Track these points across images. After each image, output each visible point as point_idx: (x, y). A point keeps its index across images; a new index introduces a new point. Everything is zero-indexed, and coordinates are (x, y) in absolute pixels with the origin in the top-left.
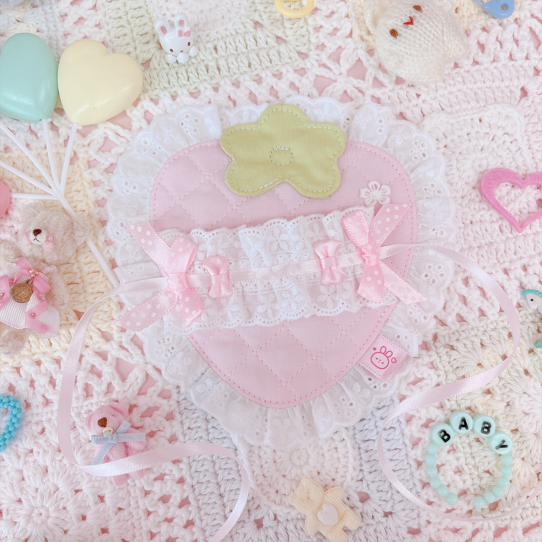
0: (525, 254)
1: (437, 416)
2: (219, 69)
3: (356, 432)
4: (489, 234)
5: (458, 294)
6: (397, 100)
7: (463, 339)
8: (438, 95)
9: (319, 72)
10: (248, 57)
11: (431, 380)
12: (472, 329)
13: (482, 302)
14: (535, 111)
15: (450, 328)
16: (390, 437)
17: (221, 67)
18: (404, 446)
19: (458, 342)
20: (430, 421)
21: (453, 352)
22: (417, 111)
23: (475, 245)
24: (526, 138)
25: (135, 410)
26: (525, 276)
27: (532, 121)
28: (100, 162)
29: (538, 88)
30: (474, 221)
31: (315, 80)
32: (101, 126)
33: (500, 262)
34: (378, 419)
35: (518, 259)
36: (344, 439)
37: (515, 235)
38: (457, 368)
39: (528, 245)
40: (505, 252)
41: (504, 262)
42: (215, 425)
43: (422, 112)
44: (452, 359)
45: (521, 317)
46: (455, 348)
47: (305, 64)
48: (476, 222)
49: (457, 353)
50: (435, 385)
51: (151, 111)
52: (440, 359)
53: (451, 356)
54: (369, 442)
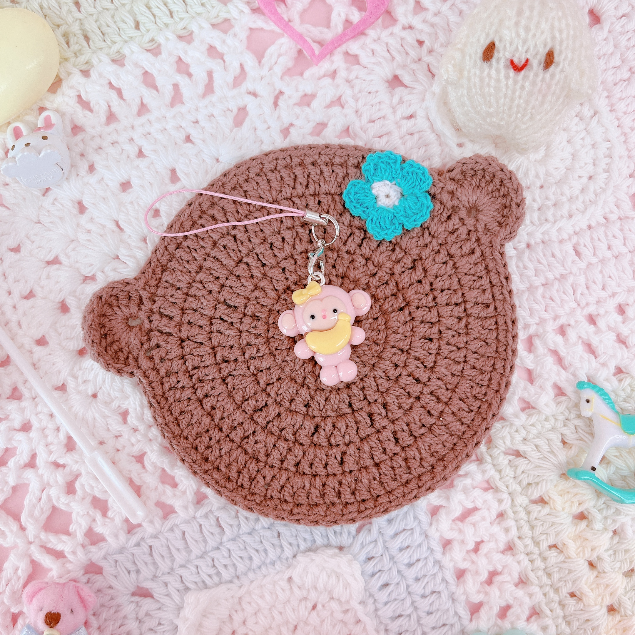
0: (619, 286)
1: (504, 567)
2: (87, 39)
3: (379, 606)
4: (558, 263)
7: (534, 438)
9: (254, 22)
10: (131, 12)
11: (488, 509)
12: (547, 419)
13: (558, 374)
14: (615, 46)
15: (512, 425)
16: (434, 608)
17: (90, 35)
18: (456, 619)
19: (526, 445)
20: (493, 574)
21: (520, 461)
23: (538, 282)
24: (605, 94)
26: (623, 323)
27: (612, 64)
29: (615, 8)
30: (533, 242)
31: (247, 37)
33: (581, 305)
34: (411, 582)
35: (610, 297)
36: (360, 621)
37: (601, 258)
38: (529, 484)
39: (623, 271)
40: (587, 288)
41: (587, 304)
43: (429, 70)
44: (519, 471)
45: (624, 390)
46: (522, 453)
47: (229, 12)
48: (535, 243)
49: (526, 461)
50: (495, 517)
52: (500, 475)
53: (516, 467)
54: (402, 619)
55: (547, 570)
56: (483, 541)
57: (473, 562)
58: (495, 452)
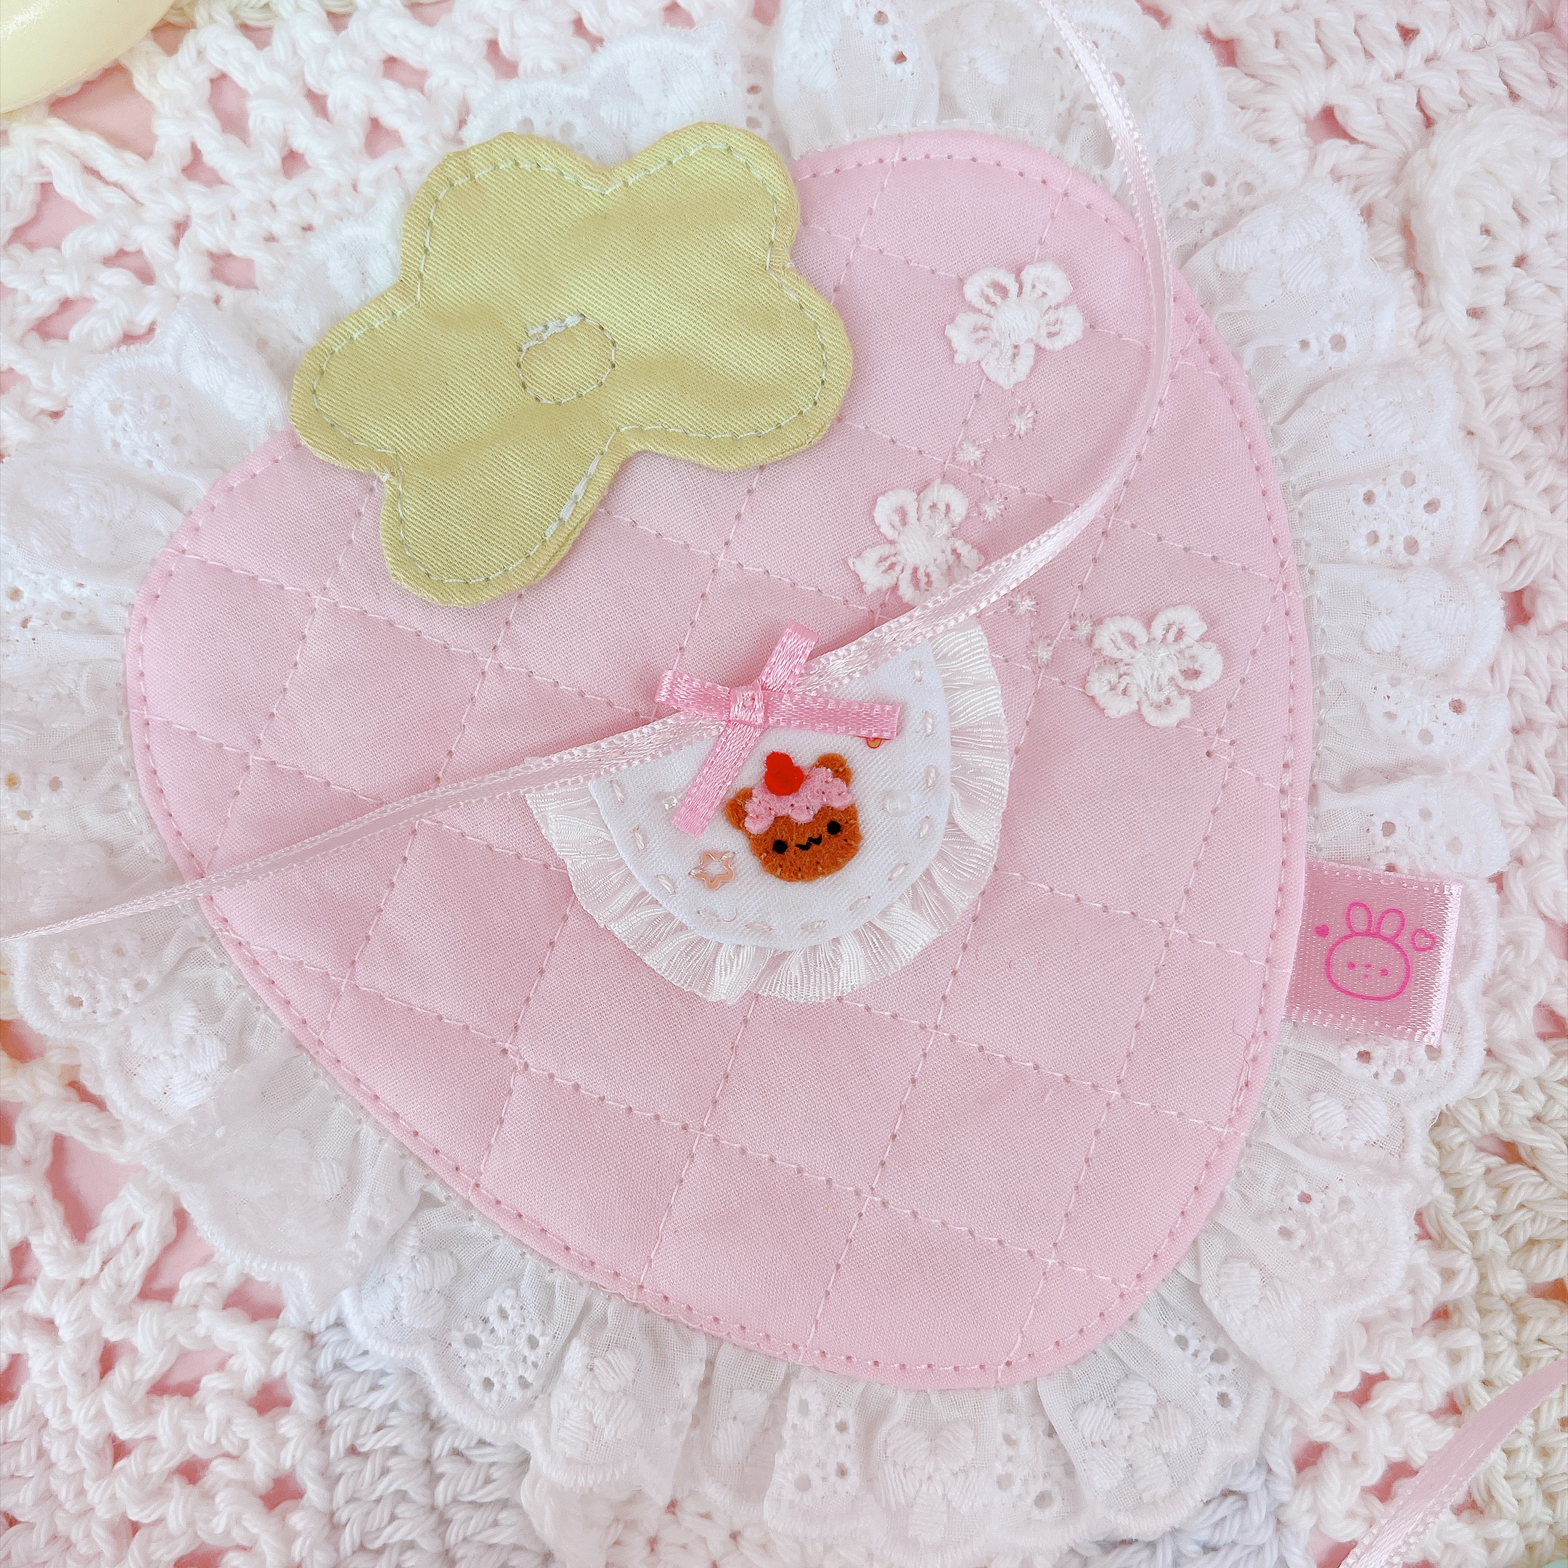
5: (1545, 917)
6: (1315, 50)
8: (1494, 33)
11: (1413, 1292)
15: (1508, 1070)
16: (1224, 1536)
19: (1541, 1132)
20: (1400, 1470)
21: (1519, 1174)
22: (1401, 98)
25: (121, 1370)
28: (14, 291)
32: (21, 133)
38: (1532, 1242)
42: (462, 1447)
43: (1420, 105)
44: (1511, 1202)
46: (1523, 1153)
49: (1534, 1177)
50: (1428, 1316)
51: (236, 75)
52: (1457, 1202)
53: (1505, 1190)
54: (1132, 1549)
55: (1546, 1484)
56: (1383, 1377)
57: (1349, 1429)
58: (1455, 1137)
